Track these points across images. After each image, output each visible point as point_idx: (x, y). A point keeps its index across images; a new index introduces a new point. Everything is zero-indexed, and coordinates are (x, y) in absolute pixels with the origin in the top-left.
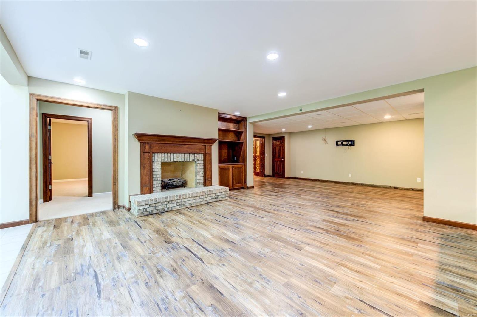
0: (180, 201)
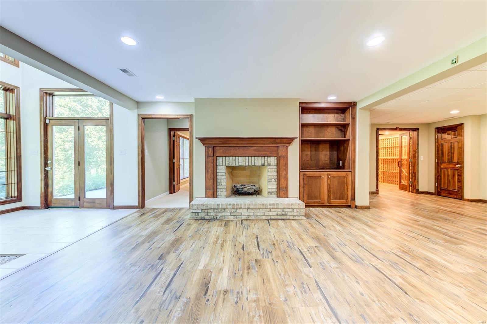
0: (234, 210)
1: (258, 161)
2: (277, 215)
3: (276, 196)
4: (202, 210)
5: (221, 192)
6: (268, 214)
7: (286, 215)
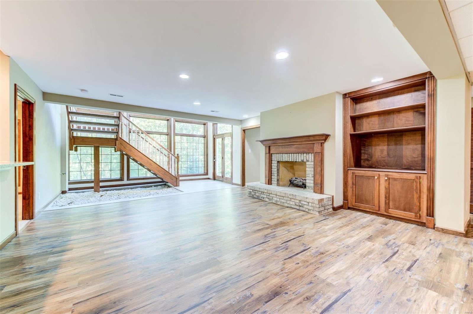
0: (269, 194)
1: (299, 158)
2: (296, 205)
3: (312, 191)
4: (253, 190)
5: (274, 181)
6: (289, 202)
7: (302, 207)
